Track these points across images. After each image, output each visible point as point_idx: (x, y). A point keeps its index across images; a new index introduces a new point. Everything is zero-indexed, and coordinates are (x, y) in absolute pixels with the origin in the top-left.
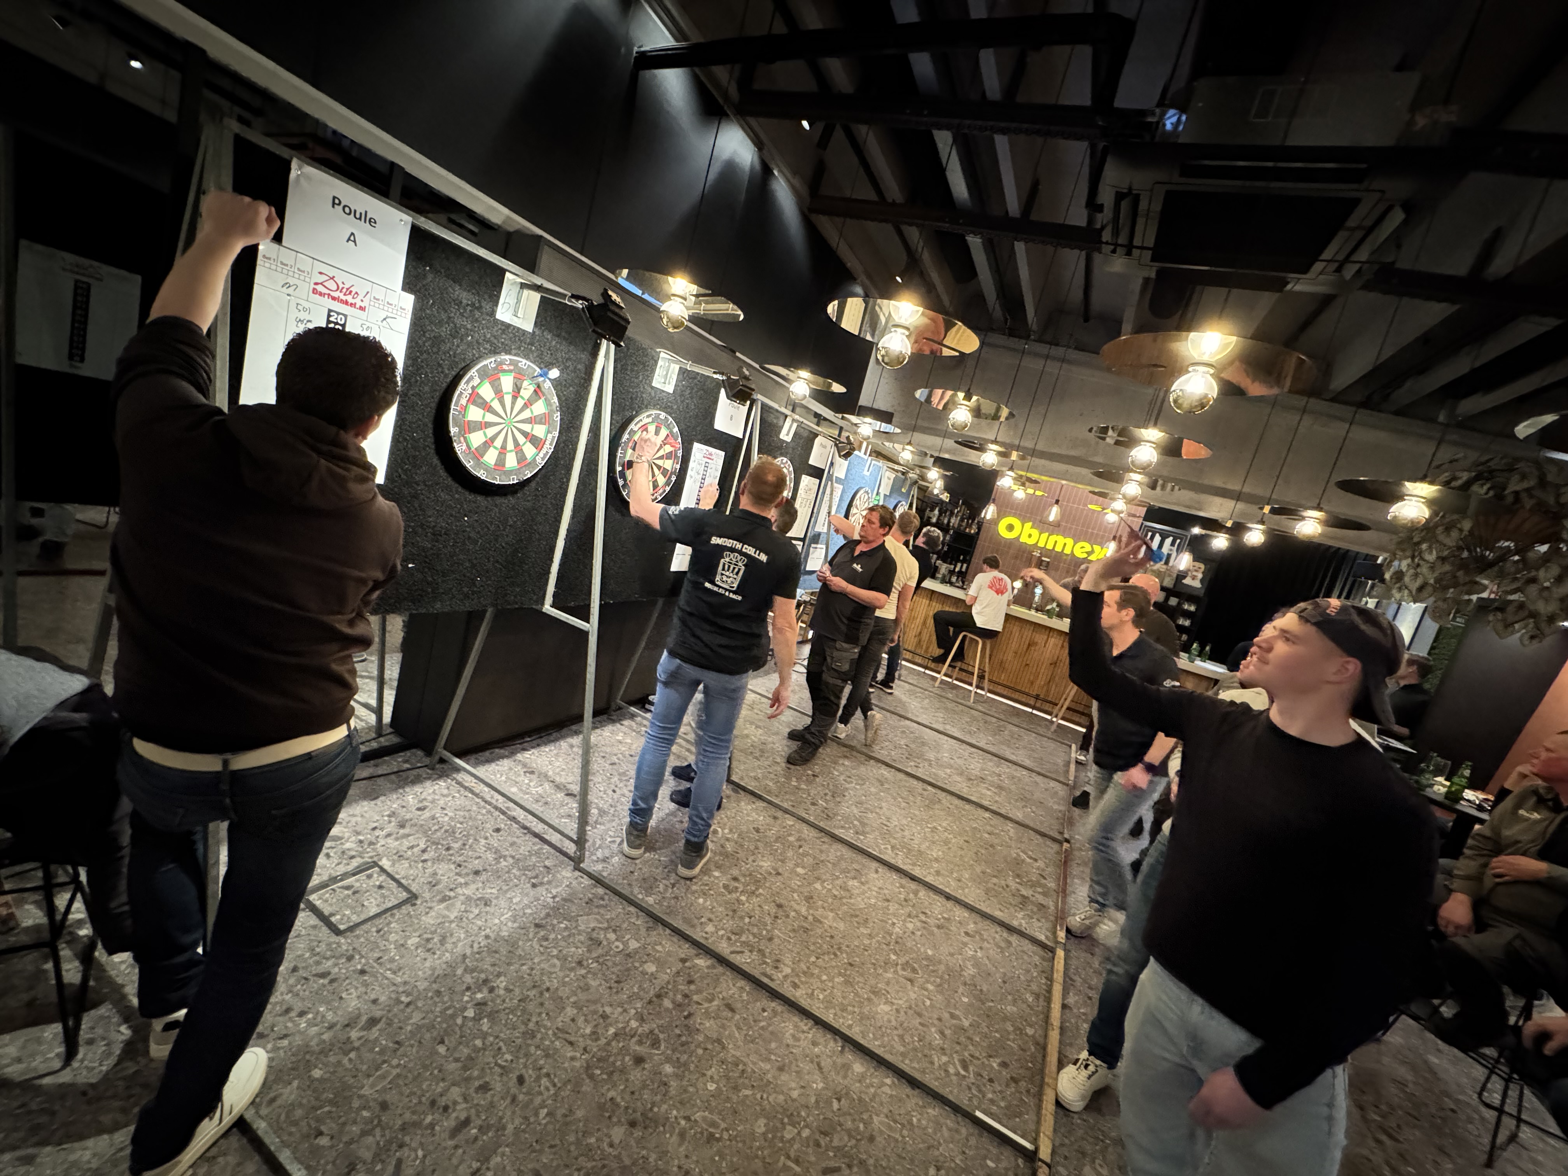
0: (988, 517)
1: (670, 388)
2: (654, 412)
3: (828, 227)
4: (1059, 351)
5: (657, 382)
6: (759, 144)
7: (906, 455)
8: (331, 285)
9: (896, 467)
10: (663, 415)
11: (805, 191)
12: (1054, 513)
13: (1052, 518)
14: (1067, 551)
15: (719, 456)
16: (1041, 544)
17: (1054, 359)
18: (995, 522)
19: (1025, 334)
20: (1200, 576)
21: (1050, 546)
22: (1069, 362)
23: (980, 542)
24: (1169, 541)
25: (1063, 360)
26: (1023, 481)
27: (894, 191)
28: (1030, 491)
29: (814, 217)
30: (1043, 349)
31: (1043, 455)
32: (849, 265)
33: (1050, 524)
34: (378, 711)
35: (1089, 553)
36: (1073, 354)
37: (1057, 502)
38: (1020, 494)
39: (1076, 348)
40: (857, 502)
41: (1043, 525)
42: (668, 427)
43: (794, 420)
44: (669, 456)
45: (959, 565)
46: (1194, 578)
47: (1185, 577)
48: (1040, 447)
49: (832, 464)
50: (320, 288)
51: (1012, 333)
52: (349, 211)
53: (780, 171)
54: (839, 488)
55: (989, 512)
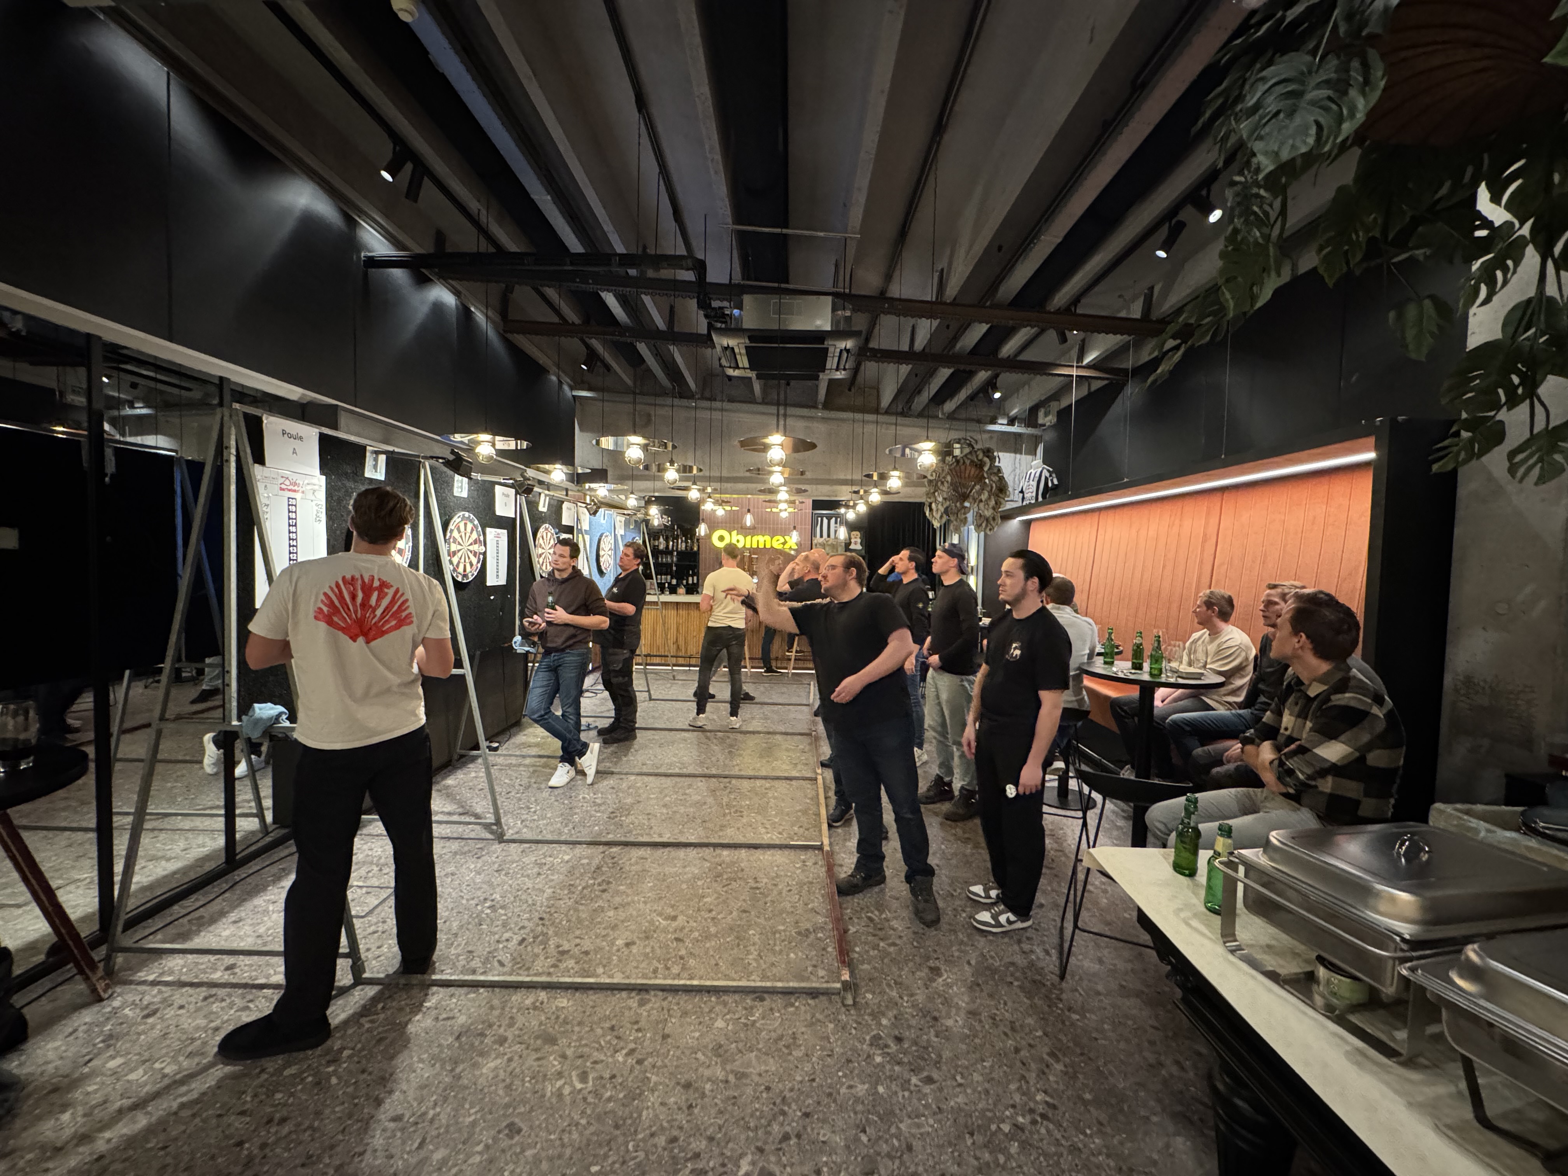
0: (703, 534)
1: (465, 494)
2: (461, 513)
3: (522, 341)
4: (718, 404)
5: (457, 492)
6: (457, 293)
7: (632, 502)
8: (287, 483)
9: (626, 512)
10: (467, 514)
11: (497, 318)
12: (749, 520)
13: (748, 524)
14: (768, 546)
15: (504, 533)
16: (748, 546)
17: (715, 410)
18: (709, 536)
19: (690, 396)
20: (859, 541)
21: (755, 546)
22: (726, 410)
23: (702, 556)
24: (833, 520)
25: (722, 410)
26: (722, 503)
27: (572, 316)
28: (728, 508)
29: (509, 336)
30: (706, 404)
31: (728, 480)
32: (541, 362)
33: (749, 528)
34: (261, 815)
35: (784, 543)
36: (727, 405)
37: (749, 511)
38: (720, 512)
39: (729, 401)
40: (602, 545)
41: (745, 531)
42: (471, 521)
43: (546, 495)
44: (475, 542)
45: (690, 579)
46: (856, 543)
47: (850, 543)
48: (725, 474)
49: (578, 519)
50: (283, 486)
51: (681, 396)
52: (291, 436)
53: (476, 307)
54: (587, 537)
55: (702, 530)
